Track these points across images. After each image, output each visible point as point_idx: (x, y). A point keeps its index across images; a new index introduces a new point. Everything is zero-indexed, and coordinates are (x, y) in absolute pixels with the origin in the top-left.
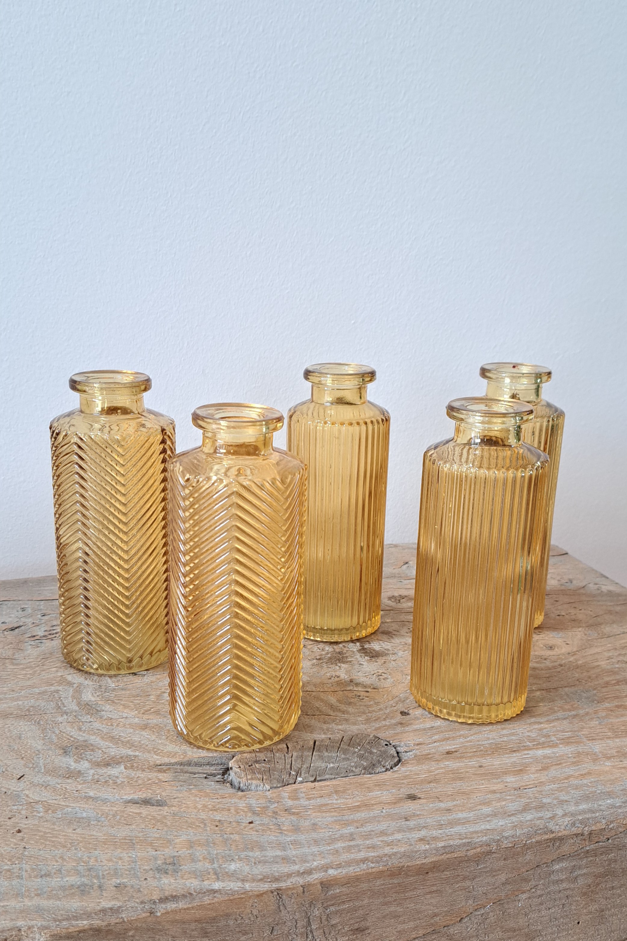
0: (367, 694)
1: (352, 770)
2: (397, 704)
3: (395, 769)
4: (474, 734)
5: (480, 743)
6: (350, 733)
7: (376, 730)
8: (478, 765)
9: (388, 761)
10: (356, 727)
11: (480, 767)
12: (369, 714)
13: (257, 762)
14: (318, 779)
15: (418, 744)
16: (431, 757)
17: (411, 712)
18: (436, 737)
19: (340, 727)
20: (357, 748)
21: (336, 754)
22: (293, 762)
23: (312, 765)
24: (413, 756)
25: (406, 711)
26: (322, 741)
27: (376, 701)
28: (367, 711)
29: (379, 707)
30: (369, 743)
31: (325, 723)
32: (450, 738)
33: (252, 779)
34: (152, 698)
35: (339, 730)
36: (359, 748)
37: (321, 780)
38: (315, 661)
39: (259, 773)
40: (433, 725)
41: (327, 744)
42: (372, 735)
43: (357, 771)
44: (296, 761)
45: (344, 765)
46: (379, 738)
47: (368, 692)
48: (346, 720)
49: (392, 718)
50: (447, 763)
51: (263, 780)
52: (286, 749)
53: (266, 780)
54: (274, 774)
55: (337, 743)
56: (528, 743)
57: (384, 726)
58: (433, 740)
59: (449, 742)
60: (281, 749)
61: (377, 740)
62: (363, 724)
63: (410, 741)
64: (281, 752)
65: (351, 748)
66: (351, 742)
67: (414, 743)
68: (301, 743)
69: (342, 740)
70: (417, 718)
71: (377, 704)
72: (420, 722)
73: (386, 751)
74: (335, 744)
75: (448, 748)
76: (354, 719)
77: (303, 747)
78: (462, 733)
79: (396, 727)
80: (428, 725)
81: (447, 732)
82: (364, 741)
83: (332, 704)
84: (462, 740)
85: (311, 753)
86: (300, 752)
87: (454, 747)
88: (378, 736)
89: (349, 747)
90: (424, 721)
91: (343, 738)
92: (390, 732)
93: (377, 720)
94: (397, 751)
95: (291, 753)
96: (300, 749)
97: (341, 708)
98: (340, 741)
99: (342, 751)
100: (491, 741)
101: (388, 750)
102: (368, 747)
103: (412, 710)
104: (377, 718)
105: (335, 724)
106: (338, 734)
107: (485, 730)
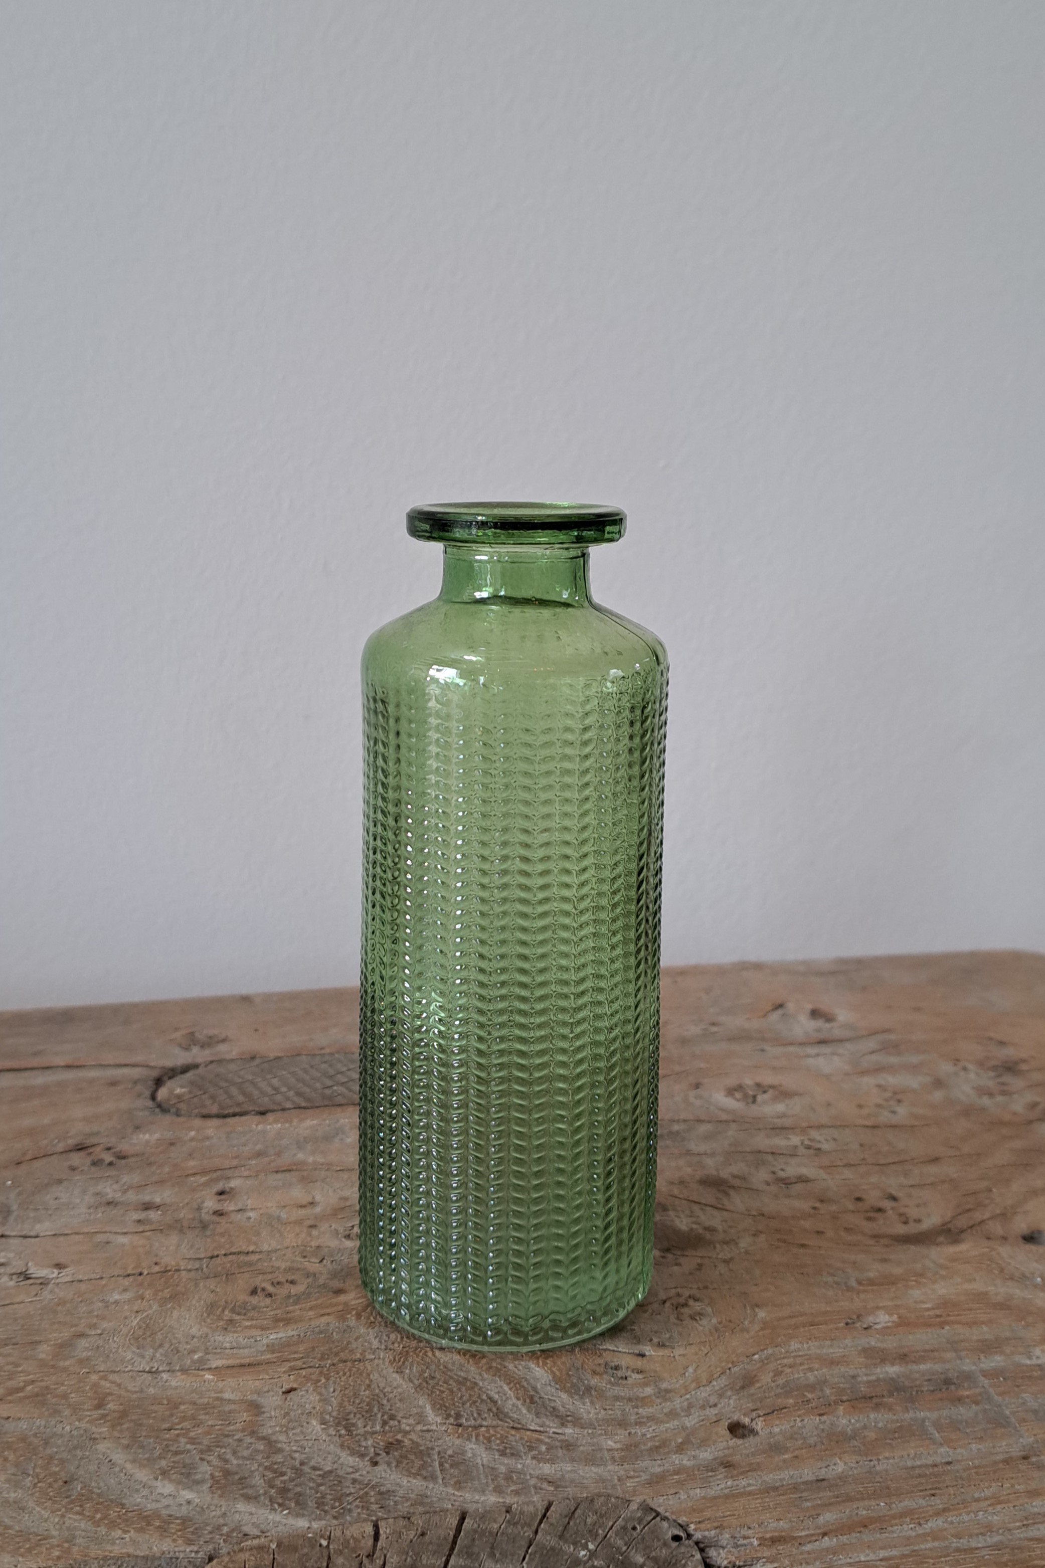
0: (639, 1363)
2: (721, 1396)
4: (945, 1510)
5: (964, 1543)
6: (571, 1491)
7: (651, 1483)
10: (595, 1469)
12: (639, 1431)
15: (772, 1542)
17: (759, 1425)
18: (828, 1517)
19: (547, 1469)
20: (585, 1547)
25: (746, 1421)
26: (484, 1517)
27: (664, 1386)
28: (633, 1418)
29: (667, 1407)
30: (624, 1528)
31: (503, 1453)
32: (871, 1520)
34: (44, 1351)
35: (541, 1479)
36: (591, 1546)
40: (823, 1473)
41: (496, 1526)
42: (639, 1499)
46: (658, 1514)
47: (642, 1355)
48: (568, 1446)
49: (704, 1443)
52: (370, 1542)
55: (529, 1525)
57: (677, 1472)
58: (818, 1527)
59: (867, 1537)
60: (356, 1540)
61: (650, 1518)
62: (615, 1461)
63: (749, 1528)
64: (354, 1550)
65: (569, 1547)
66: (571, 1523)
67: (760, 1535)
68: (419, 1521)
69: (544, 1516)
70: (776, 1448)
71: (664, 1395)
72: (784, 1461)
73: (674, 1561)
74: (522, 1528)
75: (863, 1559)
76: (590, 1444)
77: (423, 1534)
78: (908, 1503)
79: (711, 1476)
80: (808, 1473)
81: (863, 1499)
82: (610, 1524)
83: (535, 1389)
84: (907, 1529)
85: (444, 1559)
86: (411, 1553)
87: (883, 1554)
88: (654, 1507)
89: (561, 1543)
90: (796, 1457)
91: (547, 1509)
92: (692, 1493)
93: (659, 1448)
94: (708, 1560)
95: (383, 1558)
96: (411, 1541)
97: (558, 1404)
98: (539, 1518)
99: (537, 1556)
100: (996, 1539)
101: (680, 1557)
102: (620, 1542)
103: (765, 1421)
104: (657, 1444)
105: (533, 1458)
106: (536, 1493)
107: (976, 1495)
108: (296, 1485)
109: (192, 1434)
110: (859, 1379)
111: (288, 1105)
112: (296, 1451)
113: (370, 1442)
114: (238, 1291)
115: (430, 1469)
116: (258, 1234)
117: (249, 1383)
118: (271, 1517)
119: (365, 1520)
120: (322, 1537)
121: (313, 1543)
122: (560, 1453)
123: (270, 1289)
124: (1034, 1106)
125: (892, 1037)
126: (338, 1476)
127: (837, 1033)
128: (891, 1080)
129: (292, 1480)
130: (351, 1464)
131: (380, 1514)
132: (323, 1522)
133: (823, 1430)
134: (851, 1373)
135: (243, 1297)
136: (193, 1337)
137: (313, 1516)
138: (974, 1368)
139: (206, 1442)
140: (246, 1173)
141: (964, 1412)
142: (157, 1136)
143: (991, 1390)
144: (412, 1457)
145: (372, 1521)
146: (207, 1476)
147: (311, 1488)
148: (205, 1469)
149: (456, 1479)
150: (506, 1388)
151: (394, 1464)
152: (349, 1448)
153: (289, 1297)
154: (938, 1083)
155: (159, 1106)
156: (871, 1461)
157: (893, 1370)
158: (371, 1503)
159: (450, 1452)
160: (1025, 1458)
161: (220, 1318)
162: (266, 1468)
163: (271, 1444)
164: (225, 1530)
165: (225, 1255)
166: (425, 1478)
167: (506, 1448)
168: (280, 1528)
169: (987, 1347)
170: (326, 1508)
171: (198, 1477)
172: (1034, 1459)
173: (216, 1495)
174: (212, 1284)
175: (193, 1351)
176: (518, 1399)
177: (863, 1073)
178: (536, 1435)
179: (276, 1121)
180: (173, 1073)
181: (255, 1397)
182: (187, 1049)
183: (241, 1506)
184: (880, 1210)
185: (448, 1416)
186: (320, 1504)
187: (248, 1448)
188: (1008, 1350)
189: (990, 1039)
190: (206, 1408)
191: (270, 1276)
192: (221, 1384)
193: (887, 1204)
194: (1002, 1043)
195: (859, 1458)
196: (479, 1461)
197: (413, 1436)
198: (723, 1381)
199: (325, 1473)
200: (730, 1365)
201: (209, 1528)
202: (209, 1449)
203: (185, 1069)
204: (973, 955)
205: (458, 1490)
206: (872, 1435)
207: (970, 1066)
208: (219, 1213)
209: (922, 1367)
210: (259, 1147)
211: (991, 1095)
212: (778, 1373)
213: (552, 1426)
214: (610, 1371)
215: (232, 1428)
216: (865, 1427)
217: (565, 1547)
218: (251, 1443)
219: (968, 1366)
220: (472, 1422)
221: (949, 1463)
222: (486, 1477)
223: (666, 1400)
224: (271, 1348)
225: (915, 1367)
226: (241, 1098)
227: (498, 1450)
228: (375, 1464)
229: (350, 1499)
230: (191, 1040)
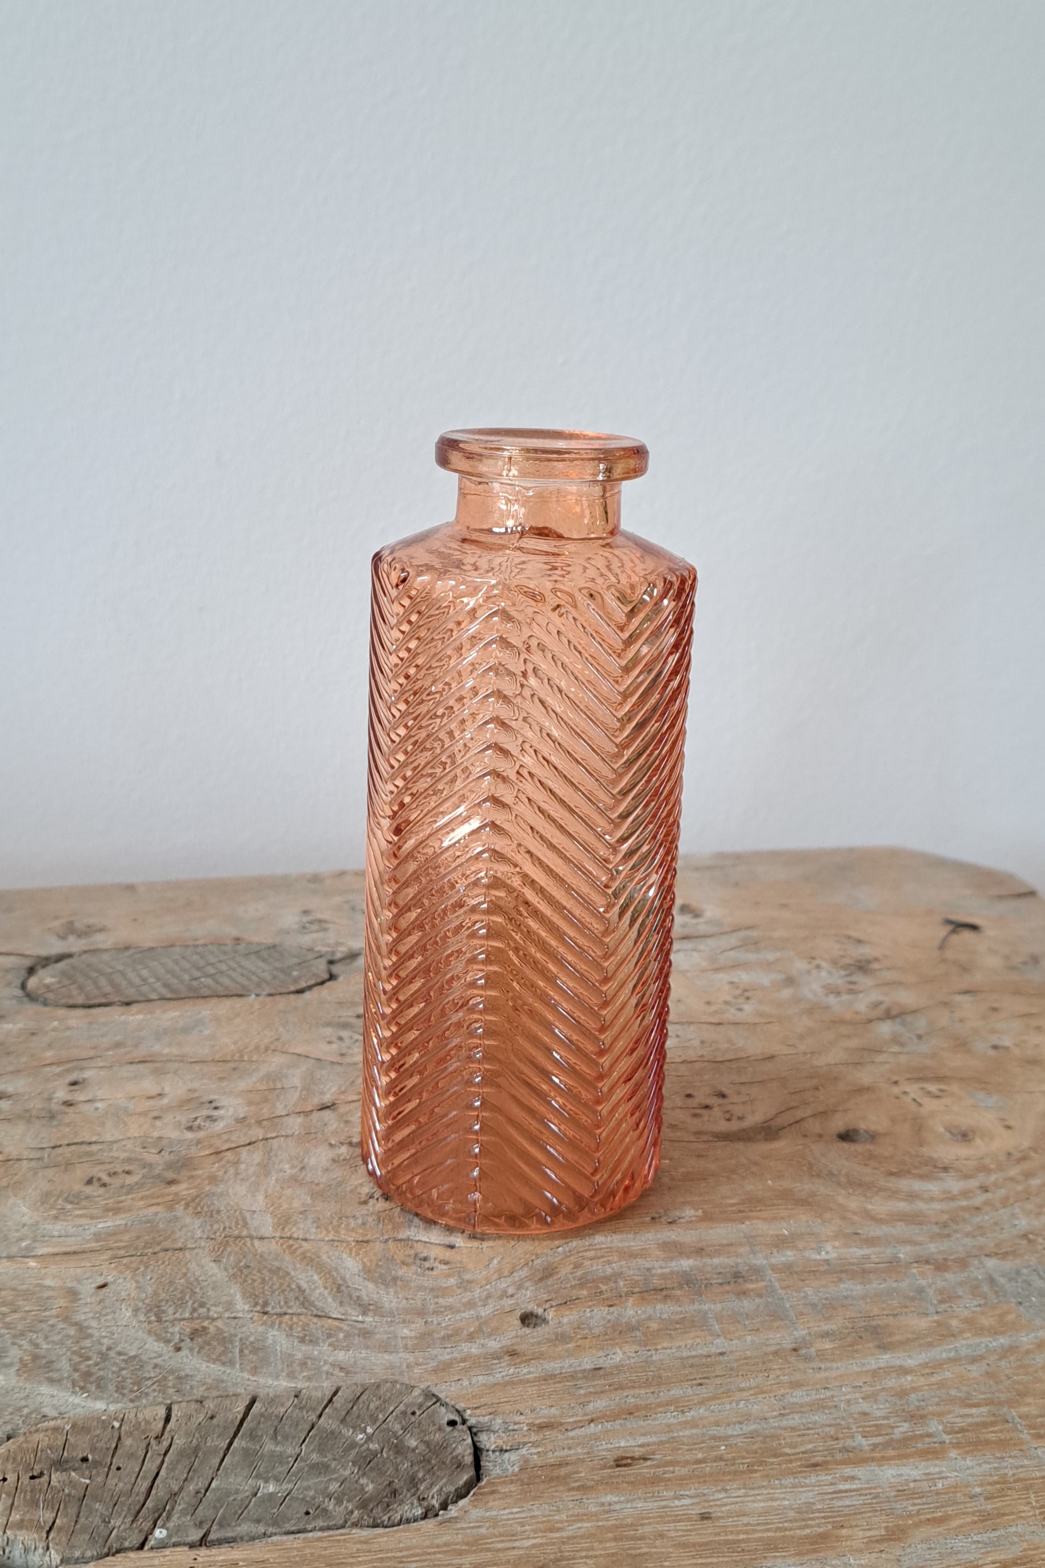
0: (448, 1254)
1: (325, 1510)
2: (520, 1287)
3: (453, 1511)
4: (709, 1399)
5: (721, 1431)
6: (360, 1377)
7: (435, 1371)
8: (698, 1510)
9: (440, 1478)
10: (386, 1357)
11: (705, 1517)
12: (435, 1319)
13: (60, 1464)
14: (212, 1537)
15: (541, 1427)
16: (568, 1476)
17: (550, 1315)
18: (599, 1405)
19: (341, 1356)
20: (364, 1431)
21: (297, 1450)
22: (163, 1473)
23: (213, 1485)
24: (517, 1469)
25: (540, 1311)
26: (273, 1401)
27: (467, 1277)
28: (432, 1308)
29: (466, 1297)
30: (404, 1413)
31: (302, 1340)
32: (637, 1408)
33: (20, 1525)
35: (334, 1365)
36: (369, 1430)
37: (220, 1542)
38: (344, 1149)
39: (48, 1504)
40: (601, 1363)
41: (282, 1410)
42: (422, 1386)
43: (338, 1511)
44: (172, 1469)
45: (308, 1488)
46: (438, 1400)
47: (452, 1247)
48: (366, 1334)
49: (493, 1333)
50: (609, 1498)
51: (48, 1532)
52: (161, 1425)
53: (60, 1529)
54: (91, 1511)
55: (314, 1409)
56: (860, 1440)
57: (463, 1360)
58: (586, 1414)
59: (632, 1424)
60: (148, 1422)
61: (430, 1404)
62: (407, 1348)
63: (522, 1414)
64: (144, 1432)
65: (348, 1431)
66: (355, 1408)
67: (531, 1421)
68: (210, 1405)
69: (330, 1401)
70: (562, 1338)
71: (465, 1285)
72: (567, 1350)
73: (445, 1445)
74: (307, 1412)
75: (622, 1444)
76: (386, 1332)
77: (212, 1418)
78: (676, 1392)
79: (496, 1364)
80: (587, 1363)
81: (634, 1387)
82: (392, 1409)
83: (343, 1279)
84: (670, 1418)
85: (227, 1441)
86: (197, 1435)
87: (642, 1440)
88: (436, 1393)
89: (341, 1427)
90: (579, 1346)
91: (335, 1393)
92: (474, 1380)
93: (451, 1337)
94: (478, 1444)
95: (170, 1440)
96: (200, 1424)
97: (363, 1293)
98: (325, 1402)
99: (317, 1438)
100: (753, 1427)
101: (452, 1440)
102: (397, 1427)
103: (556, 1311)
104: (450, 1332)
105: (330, 1345)
106: (327, 1379)
107: (743, 1385)
108: (100, 1369)
109: (8, 1319)
110: (654, 1272)
111: (153, 996)
112: (105, 1337)
113: (177, 1329)
114: (74, 1181)
115: (230, 1355)
116: (103, 1124)
117: (70, 1271)
118: (71, 1400)
119: (160, 1403)
120: (115, 1419)
121: (105, 1425)
122: (356, 1340)
123: (105, 1178)
124: (876, 1005)
125: (754, 933)
126: (142, 1361)
127: (702, 929)
128: (744, 977)
129: (97, 1364)
130: (156, 1349)
131: (175, 1397)
132: (120, 1405)
133: (609, 1321)
134: (647, 1266)
135: (78, 1187)
136: (24, 1225)
137: (111, 1399)
138: (765, 1262)
139: (20, 1327)
140: (101, 1064)
141: (747, 1305)
142: (20, 1025)
143: (777, 1284)
144: (215, 1343)
145: (165, 1404)
146: (16, 1360)
147: (113, 1372)
148: (14, 1353)
149: (252, 1365)
150: (316, 1277)
151: (196, 1350)
152: (156, 1335)
153: (122, 1187)
154: (790, 981)
155: (28, 995)
156: (649, 1350)
157: (686, 1264)
158: (169, 1387)
159: (252, 1339)
160: (795, 1350)
161: (52, 1207)
162: (74, 1353)
163: (82, 1330)
164: (26, 1411)
165: (68, 1145)
166: (224, 1364)
167: (305, 1335)
168: (79, 1410)
169: (780, 1243)
170: (125, 1391)
171: (7, 1360)
172: (803, 1351)
173: (23, 1378)
174: (50, 1173)
175: (21, 1239)
176: (326, 1288)
177: (717, 970)
178: (337, 1323)
179: (138, 1013)
180: (46, 961)
181: (75, 1284)
182: (63, 937)
183: (45, 1389)
184: (707, 1107)
185: (256, 1304)
186: (120, 1388)
187: (59, 1333)
188: (800, 1245)
189: (849, 937)
190: (27, 1295)
191: (108, 1167)
192: (43, 1271)
193: (714, 1101)
194: (859, 941)
195: (638, 1348)
196: (278, 1348)
197: (219, 1323)
198: (524, 1273)
199: (130, 1358)
200: (534, 1257)
201: (10, 1410)
202: (22, 1334)
203: (60, 958)
204: (851, 850)
205: (253, 1375)
206: (654, 1326)
207: (824, 964)
208: (69, 1104)
209: (716, 1261)
210: (119, 1038)
211: (838, 993)
212: (577, 1266)
213: (355, 1315)
214: (418, 1262)
215: (47, 1313)
216: (650, 1318)
217: (344, 1431)
218: (63, 1329)
219: (759, 1260)
220: (278, 1310)
221: (722, 1354)
222: (283, 1363)
223: (466, 1290)
224: (97, 1237)
225: (708, 1261)
226: (108, 989)
227: (298, 1337)
228: (178, 1349)
229: (149, 1383)
230: (70, 930)
